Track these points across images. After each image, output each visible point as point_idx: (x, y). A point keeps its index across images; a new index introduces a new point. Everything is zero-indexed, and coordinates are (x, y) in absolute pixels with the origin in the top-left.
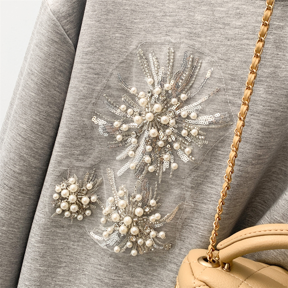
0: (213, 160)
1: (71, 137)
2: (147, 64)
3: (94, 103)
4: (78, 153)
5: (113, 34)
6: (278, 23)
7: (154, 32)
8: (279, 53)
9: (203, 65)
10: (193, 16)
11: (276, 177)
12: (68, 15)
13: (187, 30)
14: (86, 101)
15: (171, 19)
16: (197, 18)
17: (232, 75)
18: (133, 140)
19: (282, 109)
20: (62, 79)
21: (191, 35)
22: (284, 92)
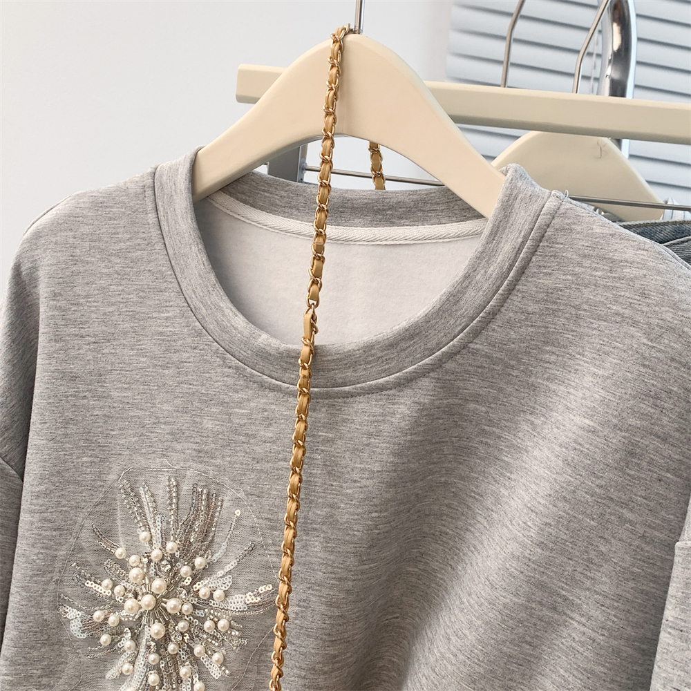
0: (263, 670)
1: (25, 646)
2: (139, 505)
3: (57, 581)
4: (39, 672)
5: (78, 458)
6: (324, 434)
7: (144, 451)
8: (334, 483)
9: (225, 504)
10: (201, 423)
11: (387, 676)
12: (4, 430)
13: (194, 446)
14: (43, 579)
15: (167, 428)
16: (206, 426)
17: (269, 519)
18: (127, 643)
19: (352, 575)
20: (5, 538)
21: (200, 455)
22: (351, 548)
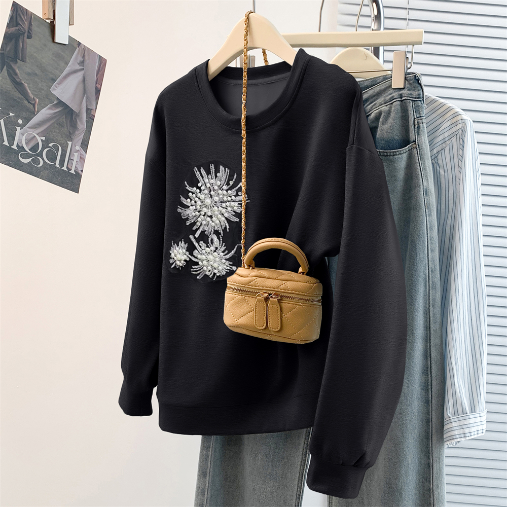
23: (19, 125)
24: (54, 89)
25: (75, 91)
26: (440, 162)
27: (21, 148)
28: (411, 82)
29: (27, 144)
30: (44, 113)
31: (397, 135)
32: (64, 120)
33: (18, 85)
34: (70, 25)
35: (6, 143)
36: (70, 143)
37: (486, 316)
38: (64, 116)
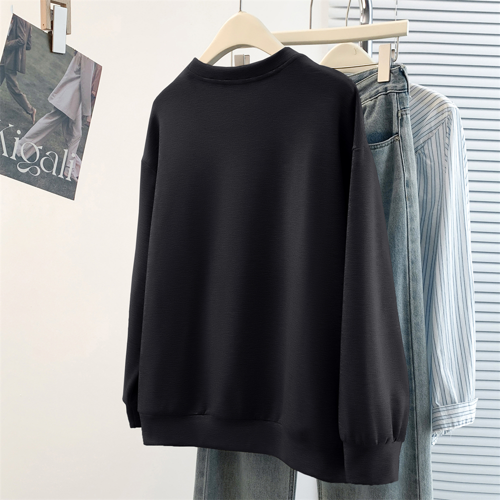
23: (17, 136)
24: (52, 99)
25: (72, 99)
26: (427, 152)
27: (19, 158)
28: (396, 74)
29: (25, 154)
30: (42, 122)
31: (380, 129)
32: (61, 128)
33: (17, 96)
34: (67, 34)
35: (5, 154)
36: (66, 151)
37: (473, 303)
38: (61, 125)
